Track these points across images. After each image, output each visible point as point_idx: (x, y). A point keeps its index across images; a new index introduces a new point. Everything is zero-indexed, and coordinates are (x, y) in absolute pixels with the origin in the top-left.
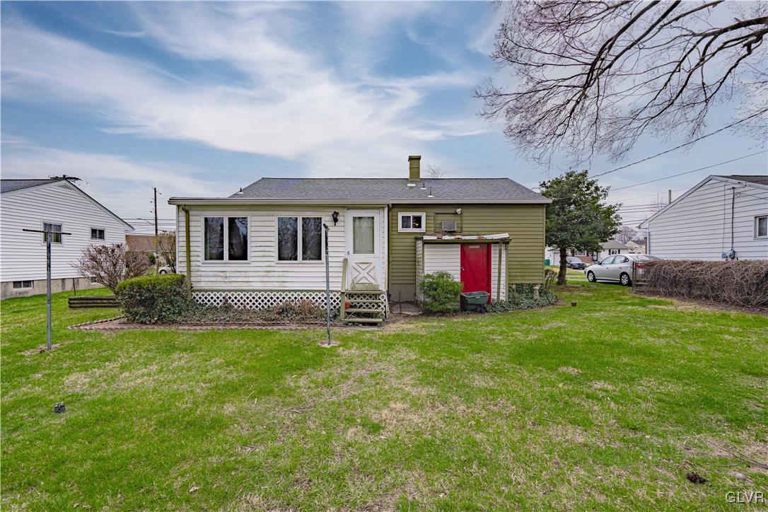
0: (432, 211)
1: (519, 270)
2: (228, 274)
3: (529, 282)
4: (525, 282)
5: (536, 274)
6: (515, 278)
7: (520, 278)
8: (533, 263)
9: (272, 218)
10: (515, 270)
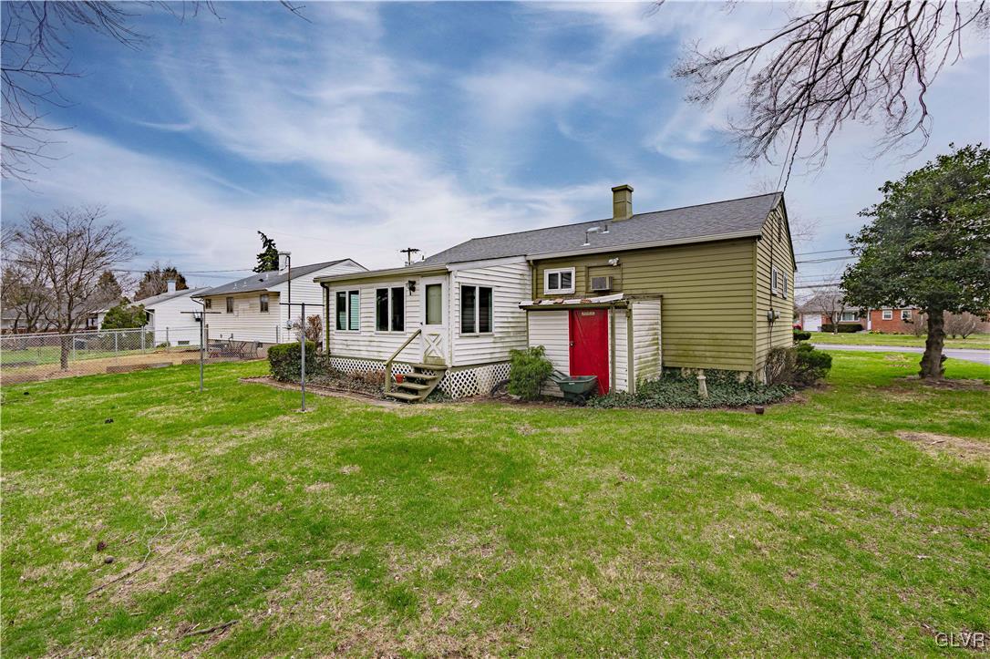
0: (583, 265)
1: (708, 348)
2: (349, 343)
3: (726, 368)
4: (721, 367)
5: (739, 355)
6: (703, 360)
7: (710, 360)
8: (733, 337)
9: (371, 290)
10: (703, 348)
